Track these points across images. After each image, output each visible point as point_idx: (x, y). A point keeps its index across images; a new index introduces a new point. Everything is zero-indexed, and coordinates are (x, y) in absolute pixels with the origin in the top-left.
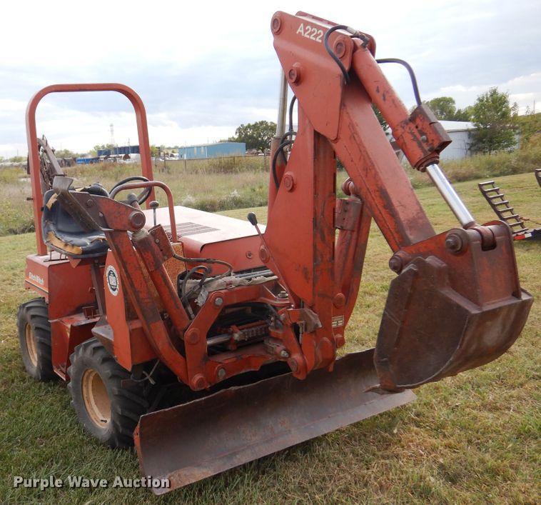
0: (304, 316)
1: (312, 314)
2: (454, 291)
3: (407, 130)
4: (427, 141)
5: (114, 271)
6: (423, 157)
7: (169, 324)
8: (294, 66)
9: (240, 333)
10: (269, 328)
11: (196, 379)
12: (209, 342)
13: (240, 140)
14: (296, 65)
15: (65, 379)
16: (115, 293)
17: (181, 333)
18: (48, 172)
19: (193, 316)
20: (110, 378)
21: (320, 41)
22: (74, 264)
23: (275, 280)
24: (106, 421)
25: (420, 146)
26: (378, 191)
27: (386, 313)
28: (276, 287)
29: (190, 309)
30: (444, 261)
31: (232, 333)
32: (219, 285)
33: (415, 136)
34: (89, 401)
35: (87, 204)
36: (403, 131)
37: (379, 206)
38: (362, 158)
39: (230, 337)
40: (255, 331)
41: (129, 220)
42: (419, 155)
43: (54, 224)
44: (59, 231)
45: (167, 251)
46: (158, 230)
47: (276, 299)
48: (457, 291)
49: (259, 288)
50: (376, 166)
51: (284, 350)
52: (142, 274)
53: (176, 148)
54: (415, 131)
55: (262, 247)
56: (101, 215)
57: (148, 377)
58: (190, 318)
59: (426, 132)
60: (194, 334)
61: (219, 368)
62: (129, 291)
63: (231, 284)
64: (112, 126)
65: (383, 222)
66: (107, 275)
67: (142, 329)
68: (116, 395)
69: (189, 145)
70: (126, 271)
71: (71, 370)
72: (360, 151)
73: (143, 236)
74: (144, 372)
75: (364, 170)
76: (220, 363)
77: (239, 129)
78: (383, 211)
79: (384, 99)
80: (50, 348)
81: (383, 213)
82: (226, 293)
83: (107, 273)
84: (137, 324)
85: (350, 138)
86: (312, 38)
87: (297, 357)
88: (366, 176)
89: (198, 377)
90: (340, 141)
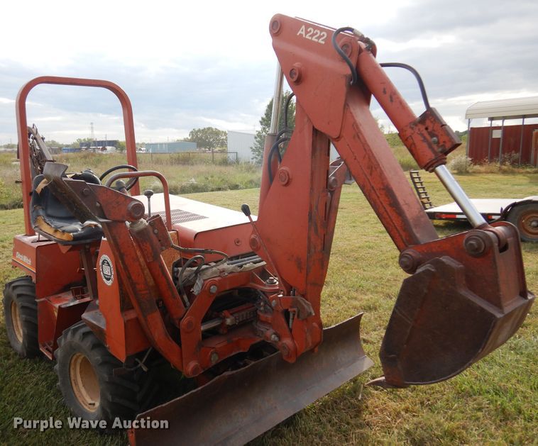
0: (296, 303)
1: (305, 303)
2: (472, 293)
3: (417, 131)
4: (438, 143)
5: (109, 260)
6: (433, 158)
7: (165, 311)
8: (295, 65)
9: (232, 318)
10: (258, 311)
11: (191, 367)
12: (203, 328)
13: (192, 140)
14: (297, 65)
15: (51, 358)
16: (109, 283)
17: (177, 322)
18: (37, 158)
19: (188, 304)
20: (101, 364)
21: (323, 43)
22: (64, 250)
23: (263, 266)
24: (94, 404)
25: (430, 146)
26: (383, 189)
27: (397, 311)
28: (263, 273)
29: (185, 297)
30: (461, 262)
31: (224, 318)
32: (213, 273)
33: (425, 138)
34: (76, 384)
35: (82, 193)
36: (413, 132)
37: (384, 204)
38: (367, 156)
39: (221, 321)
40: (245, 316)
41: (128, 210)
42: (429, 155)
43: (43, 209)
44: (49, 216)
45: (165, 241)
46: (156, 220)
47: (265, 285)
48: (475, 293)
49: (249, 275)
50: (381, 166)
51: (274, 334)
52: (140, 265)
53: (143, 144)
54: (425, 132)
55: (253, 236)
56: (98, 204)
57: (141, 364)
58: (185, 306)
59: (436, 133)
60: (189, 323)
61: (212, 353)
62: (125, 281)
63: (224, 271)
64: (92, 124)
65: (389, 220)
66: (100, 264)
67: (137, 319)
68: (107, 382)
69: (153, 142)
70: (124, 263)
71: (59, 352)
72: (365, 150)
73: (141, 227)
74: (137, 359)
75: (368, 168)
76: (213, 348)
77: (192, 132)
78: (388, 209)
79: (392, 101)
80: (36, 325)
81: (388, 211)
82: (219, 280)
83: (101, 261)
84: (132, 315)
85: (354, 137)
86: (314, 39)
87: (287, 341)
88: (371, 174)
89: (192, 364)
90: (343, 139)
